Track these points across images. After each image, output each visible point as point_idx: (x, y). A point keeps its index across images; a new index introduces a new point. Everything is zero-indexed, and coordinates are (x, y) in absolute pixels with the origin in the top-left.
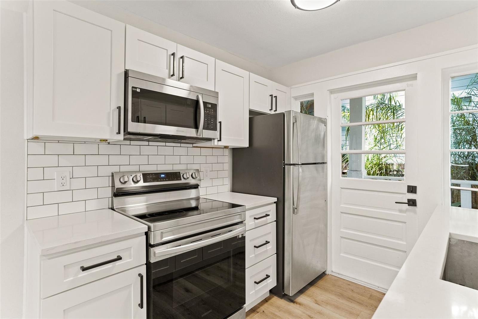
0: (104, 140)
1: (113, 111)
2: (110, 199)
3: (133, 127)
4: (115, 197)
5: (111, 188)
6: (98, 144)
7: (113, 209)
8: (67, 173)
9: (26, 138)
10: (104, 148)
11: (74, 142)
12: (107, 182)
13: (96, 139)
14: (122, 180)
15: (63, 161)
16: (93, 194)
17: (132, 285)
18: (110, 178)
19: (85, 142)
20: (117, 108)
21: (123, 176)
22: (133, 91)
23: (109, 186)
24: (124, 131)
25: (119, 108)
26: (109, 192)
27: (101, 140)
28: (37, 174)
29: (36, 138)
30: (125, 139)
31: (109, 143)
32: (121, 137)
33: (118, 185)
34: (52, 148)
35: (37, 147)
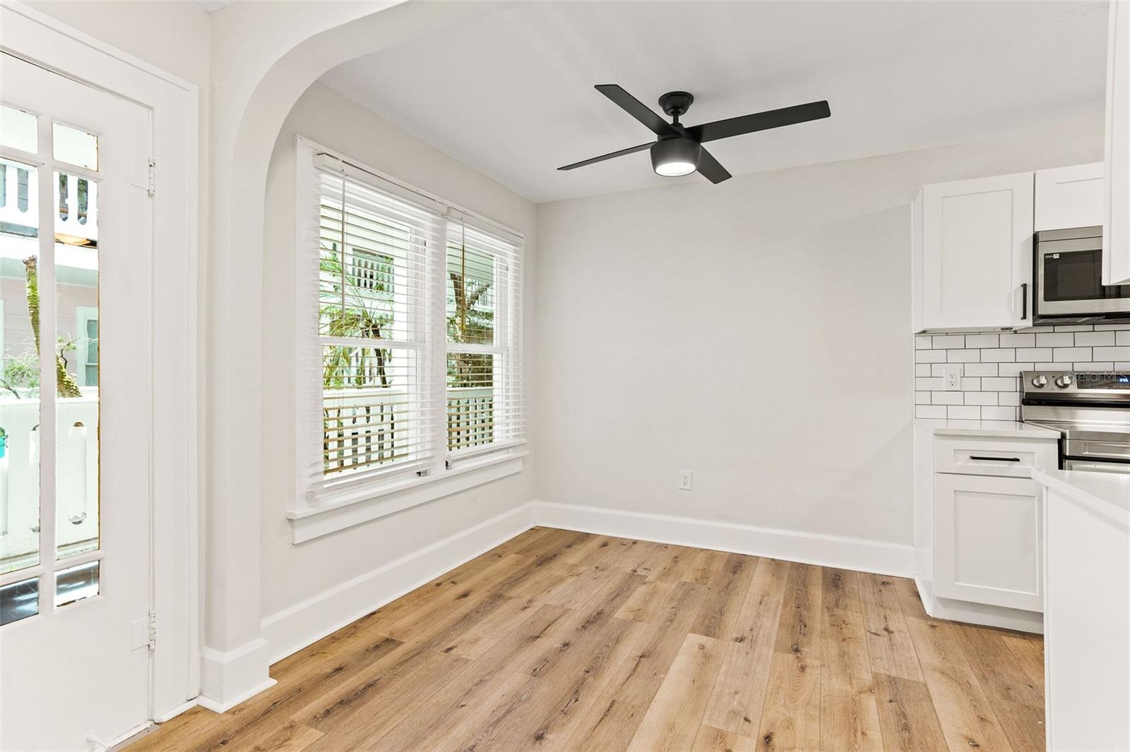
0: (1007, 329)
1: (1016, 290)
2: (1018, 408)
3: (1046, 308)
4: (1024, 405)
5: (1019, 393)
6: (999, 335)
7: (1021, 421)
8: (957, 370)
9: (913, 333)
10: (1006, 339)
11: (965, 333)
12: (1013, 385)
13: (995, 328)
14: (1035, 382)
15: (953, 357)
16: (992, 399)
17: (1036, 498)
18: (1018, 379)
19: (979, 332)
20: (1022, 286)
21: (1038, 377)
22: (1046, 260)
23: (1016, 391)
24: (1034, 315)
25: (1025, 286)
26: (1015, 399)
27: (1002, 329)
28: (925, 370)
29: (924, 332)
30: (1034, 325)
31: (1016, 332)
32: (1029, 322)
33: (1029, 388)
34: (940, 341)
35: (924, 342)
